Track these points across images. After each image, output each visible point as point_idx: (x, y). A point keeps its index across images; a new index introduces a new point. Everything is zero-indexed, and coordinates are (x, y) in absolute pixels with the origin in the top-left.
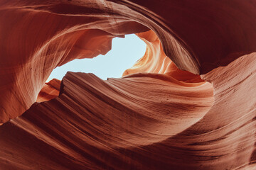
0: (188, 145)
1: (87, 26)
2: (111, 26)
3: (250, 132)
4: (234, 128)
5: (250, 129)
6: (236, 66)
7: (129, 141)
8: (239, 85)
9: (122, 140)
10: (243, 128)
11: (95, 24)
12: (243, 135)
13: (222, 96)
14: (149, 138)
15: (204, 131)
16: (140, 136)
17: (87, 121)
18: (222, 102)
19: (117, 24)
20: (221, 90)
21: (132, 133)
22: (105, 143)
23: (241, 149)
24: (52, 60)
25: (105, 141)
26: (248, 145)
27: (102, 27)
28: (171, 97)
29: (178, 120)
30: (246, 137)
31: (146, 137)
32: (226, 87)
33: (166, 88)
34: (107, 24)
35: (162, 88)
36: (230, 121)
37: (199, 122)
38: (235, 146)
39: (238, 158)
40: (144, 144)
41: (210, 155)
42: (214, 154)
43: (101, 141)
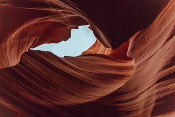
0: (113, 103)
1: (46, 19)
2: (64, 19)
3: (153, 92)
4: (144, 90)
5: (153, 90)
6: (148, 47)
7: (69, 100)
8: (149, 60)
9: (64, 100)
10: (149, 90)
11: (52, 17)
12: (149, 95)
13: (138, 67)
14: (86, 98)
15: (125, 93)
16: (79, 97)
17: (37, 85)
18: (138, 72)
19: (68, 18)
20: (138, 63)
21: (73, 94)
22: (48, 101)
23: (146, 105)
24: (25, 43)
25: (49, 100)
26: (150, 103)
27: (58, 19)
28: (108, 70)
29: (111, 85)
30: (150, 96)
31: (83, 98)
32: (142, 61)
33: (106, 64)
34: (60, 17)
35: (103, 64)
36: (142, 85)
37: (122, 87)
38: (143, 103)
39: (144, 113)
40: (80, 103)
41: (127, 110)
42: (130, 110)
43: (45, 100)
